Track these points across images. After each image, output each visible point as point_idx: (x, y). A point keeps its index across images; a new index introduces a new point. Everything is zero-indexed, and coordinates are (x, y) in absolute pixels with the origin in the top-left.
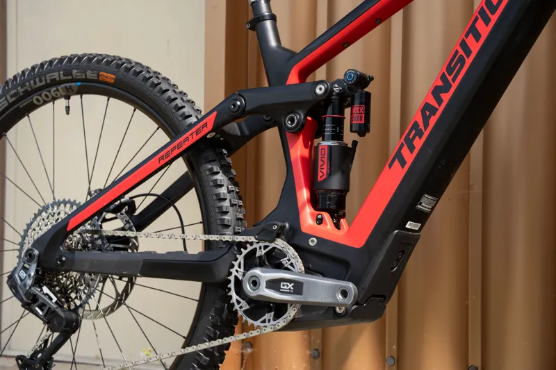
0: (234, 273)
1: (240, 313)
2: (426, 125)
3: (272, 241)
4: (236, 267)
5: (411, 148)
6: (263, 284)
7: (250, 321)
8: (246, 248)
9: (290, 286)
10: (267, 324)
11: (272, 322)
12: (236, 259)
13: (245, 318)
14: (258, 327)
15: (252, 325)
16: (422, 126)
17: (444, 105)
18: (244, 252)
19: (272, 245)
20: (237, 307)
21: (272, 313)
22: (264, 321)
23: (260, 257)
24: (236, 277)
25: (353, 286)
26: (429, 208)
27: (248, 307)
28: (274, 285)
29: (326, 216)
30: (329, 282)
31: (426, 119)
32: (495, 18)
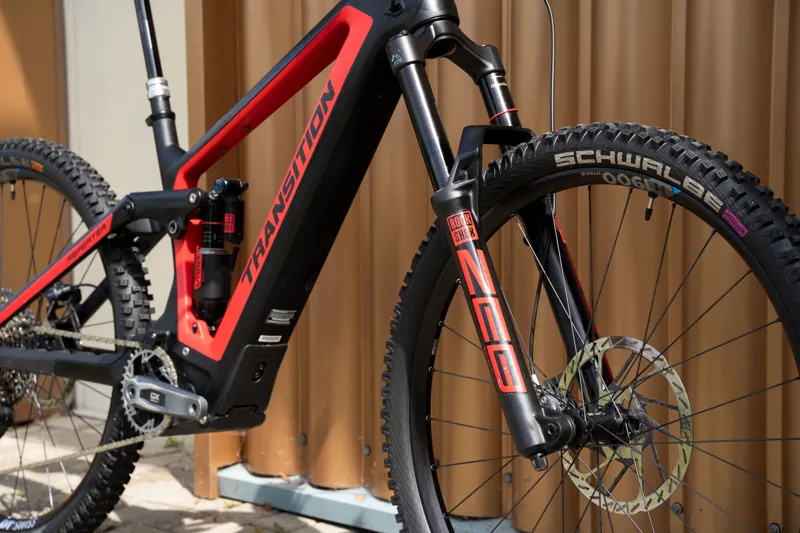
1: (130, 418)
2: (267, 244)
3: (153, 349)
4: (127, 373)
6: (138, 393)
7: (137, 427)
8: (134, 354)
9: (157, 396)
10: (149, 430)
11: (153, 429)
12: (127, 365)
13: (133, 423)
16: (264, 243)
17: (280, 223)
18: (133, 358)
19: (153, 353)
20: (127, 412)
21: (153, 420)
22: (146, 428)
23: (145, 364)
25: (202, 401)
26: (286, 321)
27: (135, 413)
28: (146, 394)
29: (202, 325)
30: (184, 395)
31: (268, 237)
32: (315, 142)
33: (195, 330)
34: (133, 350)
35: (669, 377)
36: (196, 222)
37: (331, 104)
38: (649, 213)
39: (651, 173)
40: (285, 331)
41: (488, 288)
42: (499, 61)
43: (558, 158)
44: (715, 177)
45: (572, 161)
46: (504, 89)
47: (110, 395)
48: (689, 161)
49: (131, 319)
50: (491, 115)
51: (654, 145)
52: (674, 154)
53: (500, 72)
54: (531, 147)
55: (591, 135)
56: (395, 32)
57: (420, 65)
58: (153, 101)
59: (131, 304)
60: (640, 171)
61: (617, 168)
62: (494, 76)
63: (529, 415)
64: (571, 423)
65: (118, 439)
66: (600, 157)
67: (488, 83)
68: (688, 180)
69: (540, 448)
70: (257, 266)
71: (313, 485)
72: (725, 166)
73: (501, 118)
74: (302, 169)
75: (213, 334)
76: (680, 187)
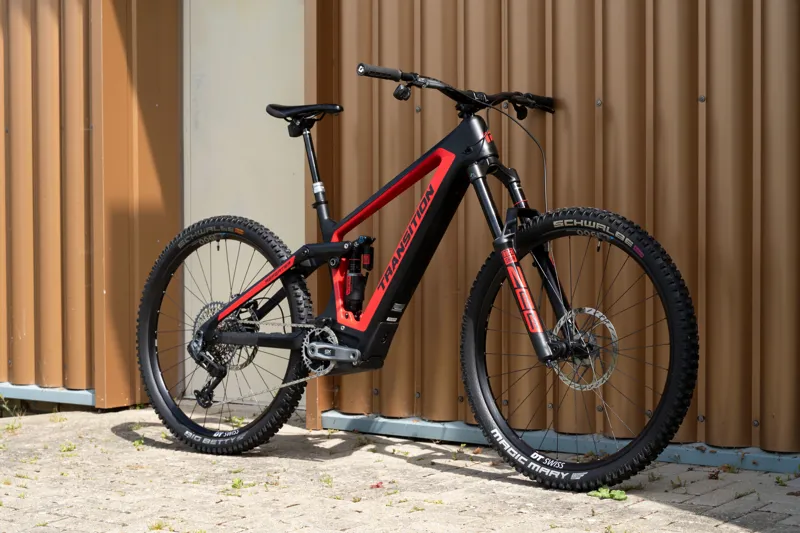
0: (304, 344)
1: (308, 366)
2: (394, 269)
3: (323, 327)
4: (305, 341)
6: (317, 350)
7: (313, 370)
9: (330, 351)
11: (323, 370)
12: (305, 337)
13: (310, 368)
14: (316, 373)
16: (392, 269)
17: (401, 258)
18: (309, 333)
19: (323, 330)
20: (306, 363)
21: (323, 366)
22: (319, 370)
23: (317, 336)
24: (305, 347)
25: (357, 352)
26: (400, 310)
27: (311, 363)
28: (322, 351)
29: (350, 314)
30: (346, 349)
31: (394, 265)
32: (423, 216)
33: (347, 317)
34: (309, 329)
35: (608, 325)
36: (344, 259)
37: (432, 197)
38: (599, 248)
39: (600, 230)
40: (398, 315)
41: (522, 285)
42: (517, 177)
43: (555, 223)
44: (629, 232)
45: (562, 225)
46: (520, 190)
47: (288, 357)
48: (617, 224)
49: (303, 314)
50: (514, 203)
51: (602, 217)
52: (611, 221)
53: (518, 181)
54: (541, 218)
55: (571, 213)
56: (471, 162)
57: (484, 178)
58: (317, 195)
59: (302, 306)
60: (595, 229)
61: (584, 227)
62: (515, 184)
63: (544, 343)
64: (564, 345)
65: (295, 380)
66: (576, 223)
67: (513, 187)
68: (617, 233)
69: (550, 357)
70: (387, 280)
71: (384, 417)
72: (633, 227)
73: (520, 205)
74: (415, 230)
75: (357, 319)
76: (614, 237)
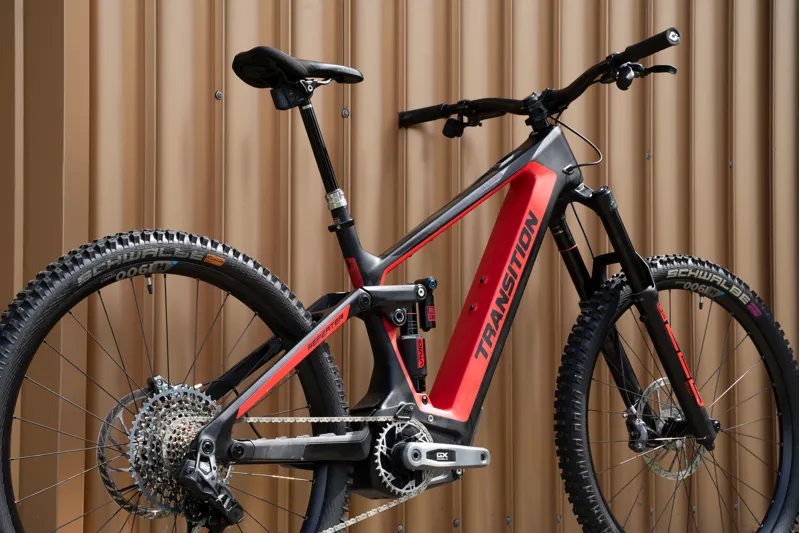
0: (380, 450)
1: (389, 484)
2: (497, 327)
4: (380, 444)
5: (490, 344)
6: (424, 455)
7: (398, 490)
8: (386, 427)
9: (445, 454)
10: (411, 490)
11: (415, 488)
12: (380, 437)
13: (393, 488)
14: (405, 494)
15: (399, 493)
16: (494, 327)
17: (506, 312)
18: (386, 430)
19: (407, 423)
20: (385, 479)
21: (414, 481)
22: (408, 489)
23: (399, 434)
24: (381, 453)
27: (393, 479)
28: (432, 454)
32: (528, 254)
34: (385, 424)
38: (701, 305)
39: (714, 284)
45: (675, 275)
68: (734, 287)
74: (520, 273)
76: (726, 291)
